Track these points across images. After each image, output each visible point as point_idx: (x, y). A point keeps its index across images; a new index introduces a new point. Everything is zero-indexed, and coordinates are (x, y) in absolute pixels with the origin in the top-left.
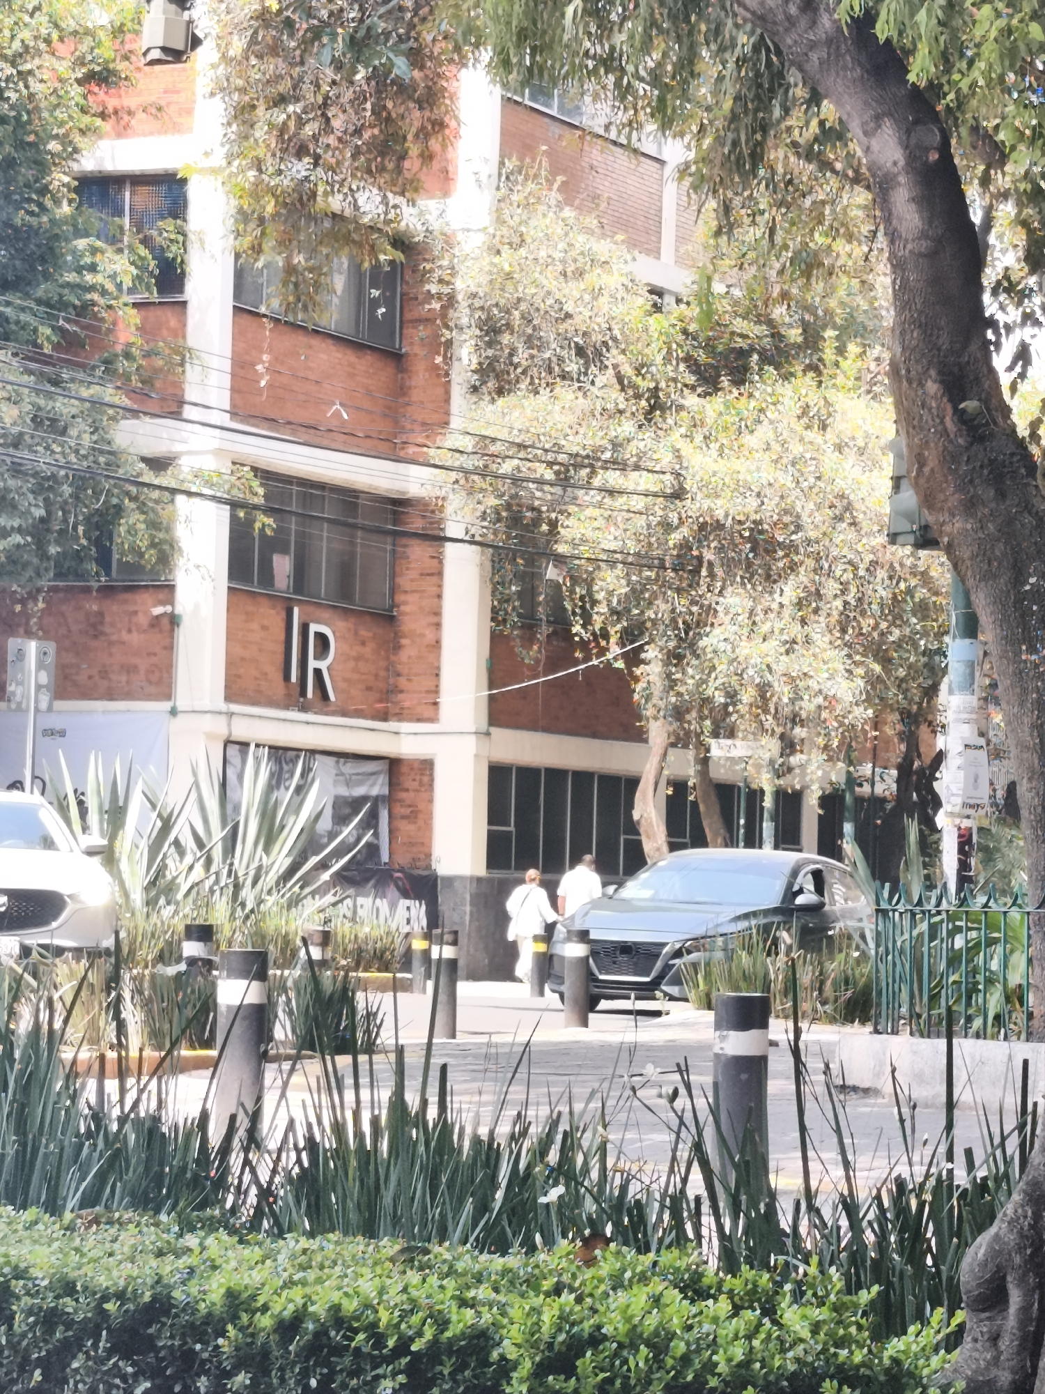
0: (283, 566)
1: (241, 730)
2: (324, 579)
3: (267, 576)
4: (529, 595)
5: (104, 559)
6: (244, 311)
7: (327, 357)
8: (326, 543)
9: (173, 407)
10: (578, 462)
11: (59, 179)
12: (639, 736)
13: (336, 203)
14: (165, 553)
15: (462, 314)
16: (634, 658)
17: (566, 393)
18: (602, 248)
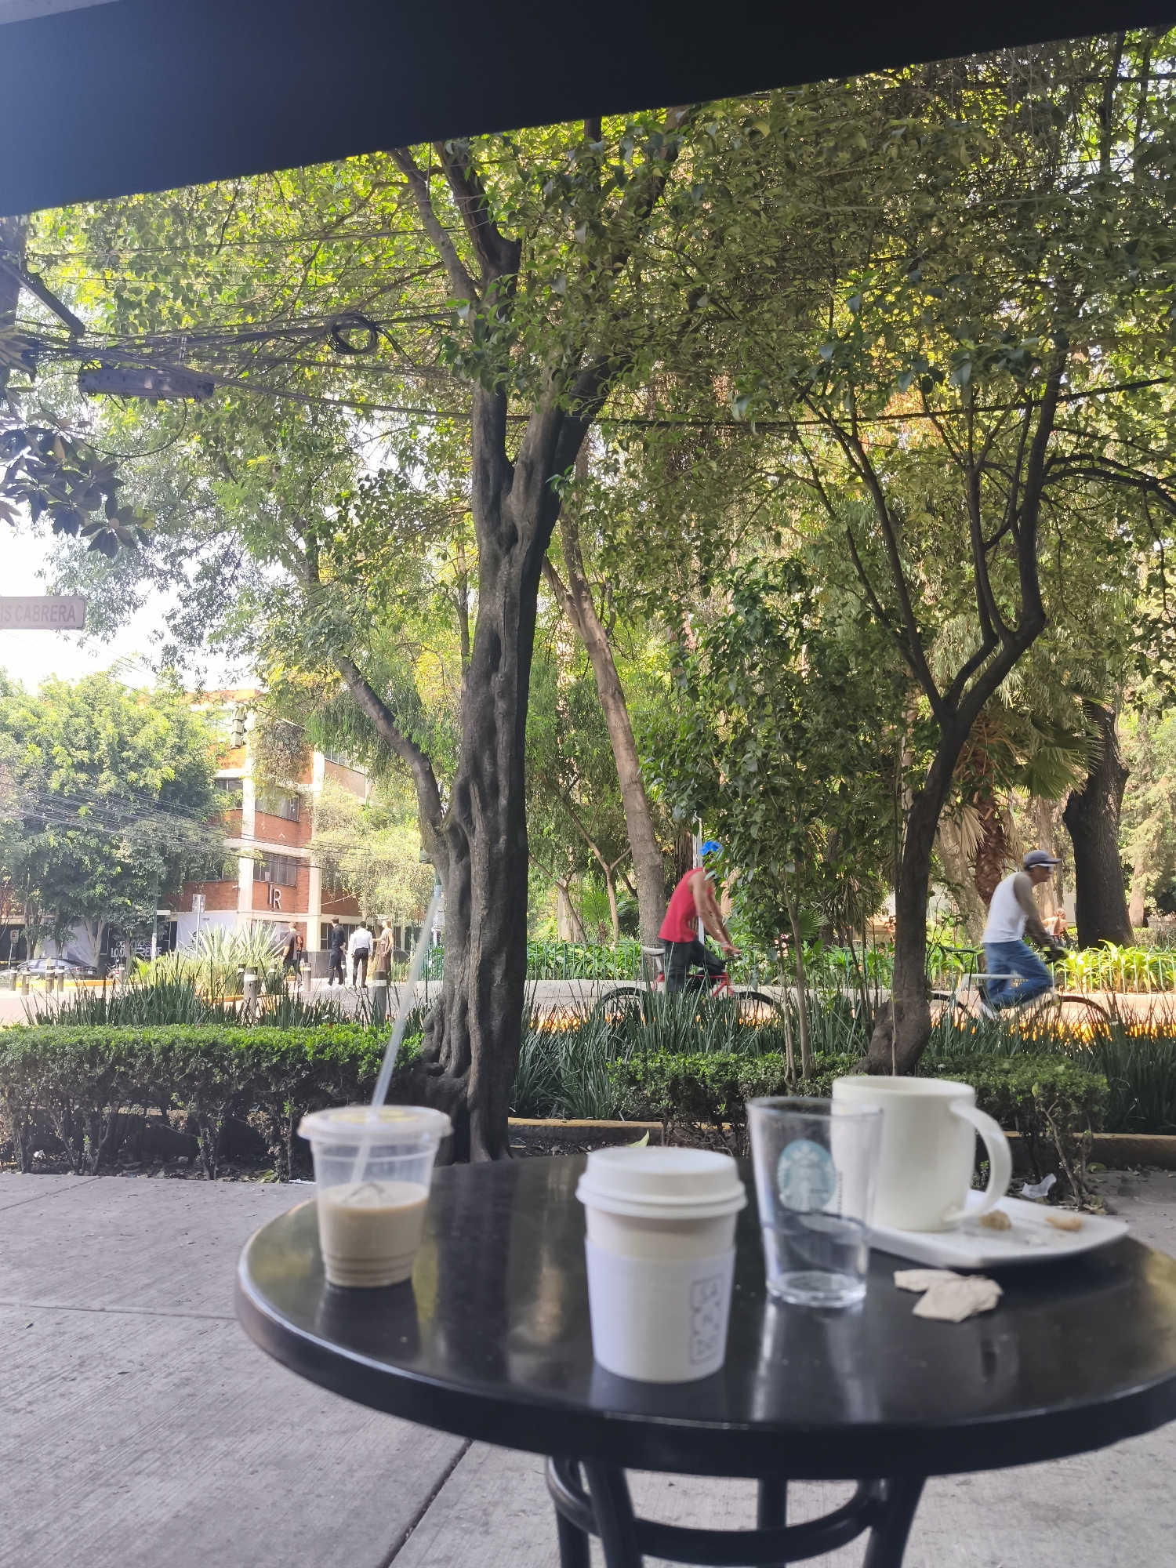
0: (267, 875)
1: (256, 917)
2: (278, 878)
3: (263, 878)
4: (331, 880)
5: (220, 875)
6: (258, 812)
7: (280, 822)
8: (279, 868)
9: (238, 835)
10: (344, 847)
11: (210, 780)
12: (360, 915)
13: (281, 784)
14: (236, 872)
15: (314, 812)
16: (358, 895)
17: (341, 830)
18: (350, 796)
